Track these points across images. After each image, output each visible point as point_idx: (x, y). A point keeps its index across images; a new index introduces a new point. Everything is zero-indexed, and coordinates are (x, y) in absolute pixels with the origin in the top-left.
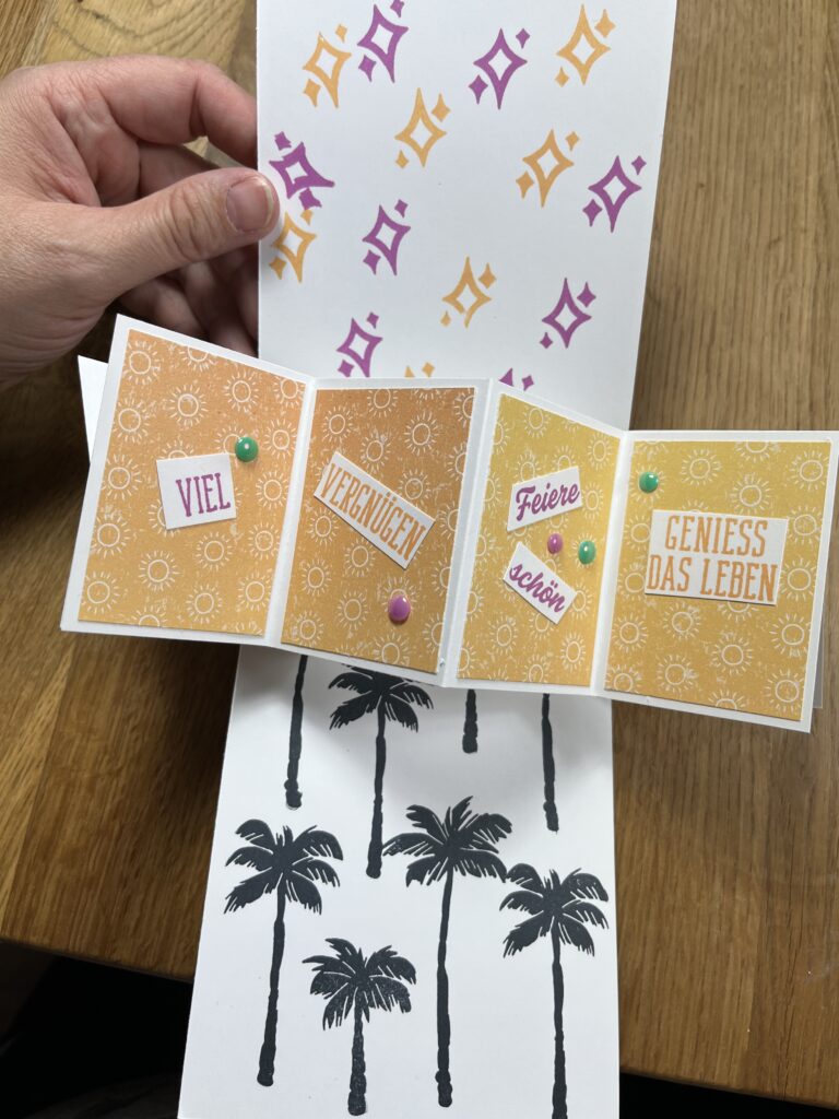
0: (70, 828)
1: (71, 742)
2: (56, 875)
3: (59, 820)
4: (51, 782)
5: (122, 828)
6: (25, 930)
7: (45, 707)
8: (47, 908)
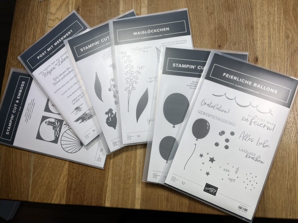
0: (73, 185)
1: (71, 171)
2: (72, 193)
3: (72, 184)
4: (69, 178)
5: (82, 183)
6: (69, 202)
7: (66, 166)
8: (72, 198)
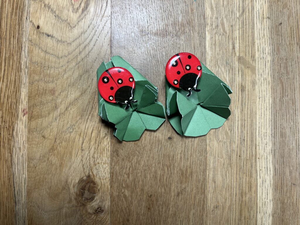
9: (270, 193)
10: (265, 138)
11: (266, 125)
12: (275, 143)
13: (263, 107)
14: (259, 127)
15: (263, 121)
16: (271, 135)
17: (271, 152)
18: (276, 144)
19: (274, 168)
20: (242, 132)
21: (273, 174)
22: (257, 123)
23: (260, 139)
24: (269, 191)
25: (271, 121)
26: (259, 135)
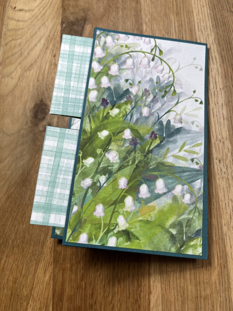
9: (219, 82)
10: (206, 30)
11: (205, 19)
12: (217, 33)
13: (199, 6)
14: (198, 23)
15: (201, 16)
16: (212, 26)
17: (215, 42)
18: (219, 33)
19: (220, 56)
20: (180, 31)
21: (220, 62)
22: (196, 20)
23: (200, 33)
24: (217, 80)
25: (210, 14)
26: (198, 29)
